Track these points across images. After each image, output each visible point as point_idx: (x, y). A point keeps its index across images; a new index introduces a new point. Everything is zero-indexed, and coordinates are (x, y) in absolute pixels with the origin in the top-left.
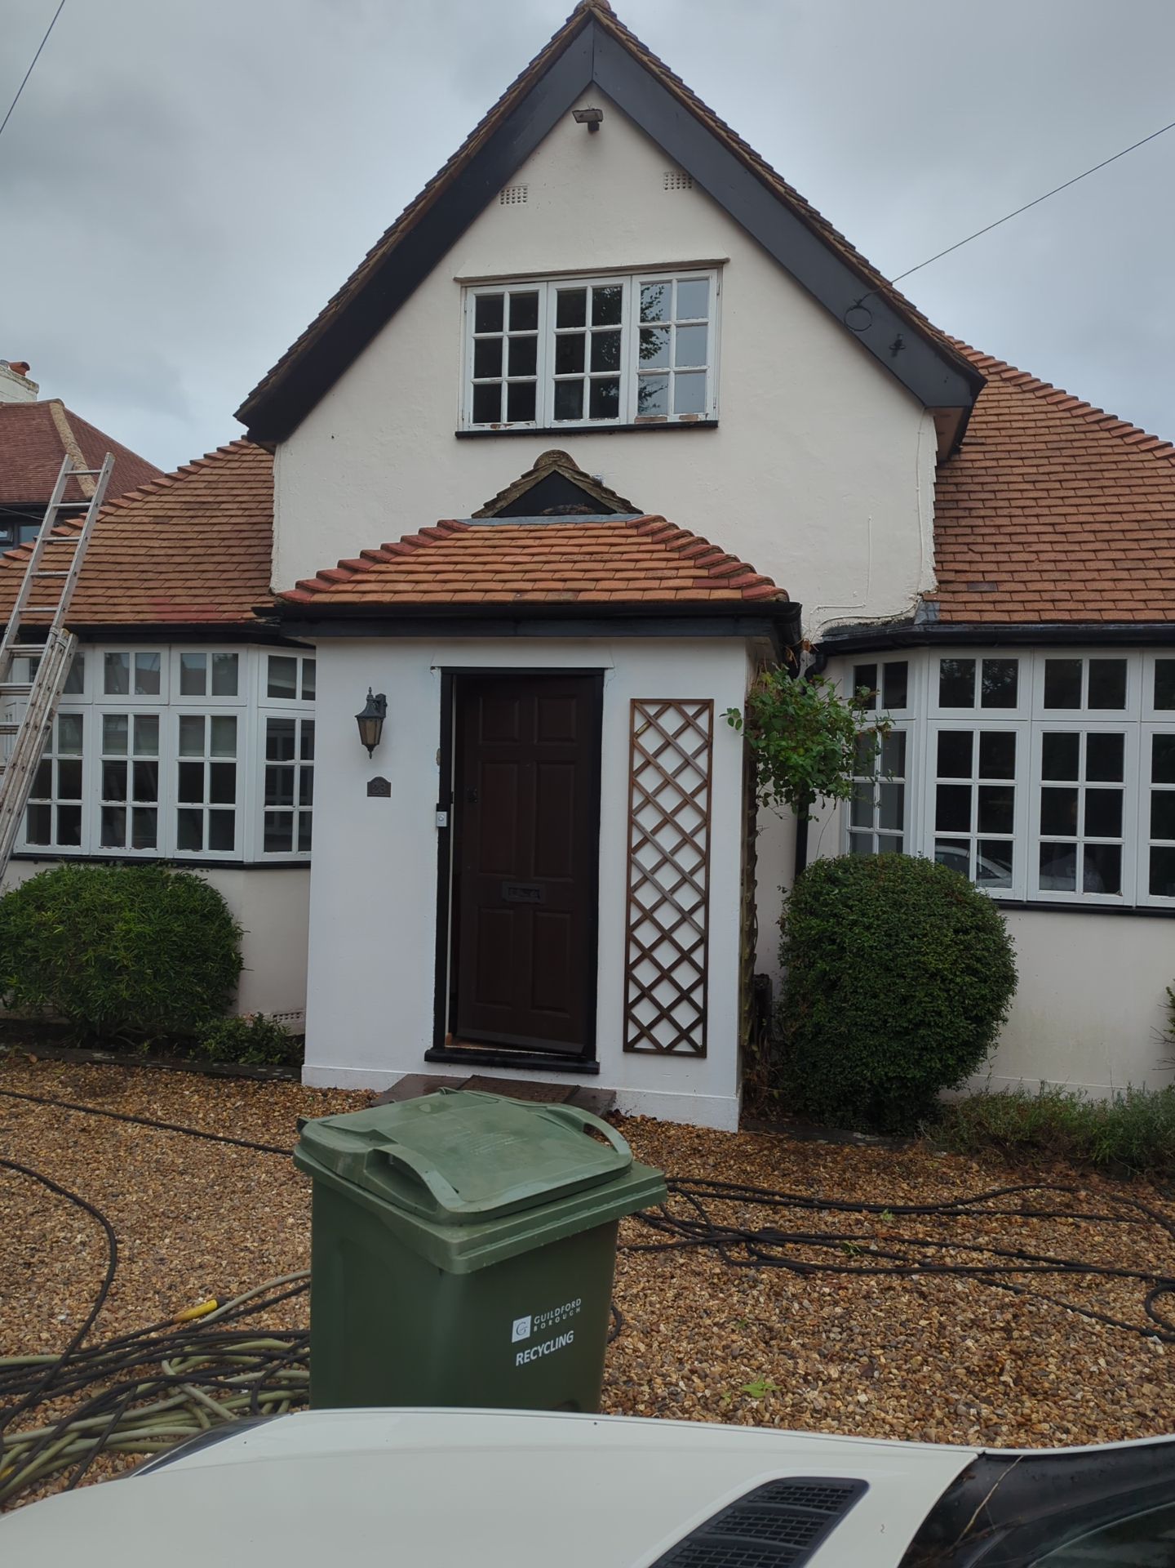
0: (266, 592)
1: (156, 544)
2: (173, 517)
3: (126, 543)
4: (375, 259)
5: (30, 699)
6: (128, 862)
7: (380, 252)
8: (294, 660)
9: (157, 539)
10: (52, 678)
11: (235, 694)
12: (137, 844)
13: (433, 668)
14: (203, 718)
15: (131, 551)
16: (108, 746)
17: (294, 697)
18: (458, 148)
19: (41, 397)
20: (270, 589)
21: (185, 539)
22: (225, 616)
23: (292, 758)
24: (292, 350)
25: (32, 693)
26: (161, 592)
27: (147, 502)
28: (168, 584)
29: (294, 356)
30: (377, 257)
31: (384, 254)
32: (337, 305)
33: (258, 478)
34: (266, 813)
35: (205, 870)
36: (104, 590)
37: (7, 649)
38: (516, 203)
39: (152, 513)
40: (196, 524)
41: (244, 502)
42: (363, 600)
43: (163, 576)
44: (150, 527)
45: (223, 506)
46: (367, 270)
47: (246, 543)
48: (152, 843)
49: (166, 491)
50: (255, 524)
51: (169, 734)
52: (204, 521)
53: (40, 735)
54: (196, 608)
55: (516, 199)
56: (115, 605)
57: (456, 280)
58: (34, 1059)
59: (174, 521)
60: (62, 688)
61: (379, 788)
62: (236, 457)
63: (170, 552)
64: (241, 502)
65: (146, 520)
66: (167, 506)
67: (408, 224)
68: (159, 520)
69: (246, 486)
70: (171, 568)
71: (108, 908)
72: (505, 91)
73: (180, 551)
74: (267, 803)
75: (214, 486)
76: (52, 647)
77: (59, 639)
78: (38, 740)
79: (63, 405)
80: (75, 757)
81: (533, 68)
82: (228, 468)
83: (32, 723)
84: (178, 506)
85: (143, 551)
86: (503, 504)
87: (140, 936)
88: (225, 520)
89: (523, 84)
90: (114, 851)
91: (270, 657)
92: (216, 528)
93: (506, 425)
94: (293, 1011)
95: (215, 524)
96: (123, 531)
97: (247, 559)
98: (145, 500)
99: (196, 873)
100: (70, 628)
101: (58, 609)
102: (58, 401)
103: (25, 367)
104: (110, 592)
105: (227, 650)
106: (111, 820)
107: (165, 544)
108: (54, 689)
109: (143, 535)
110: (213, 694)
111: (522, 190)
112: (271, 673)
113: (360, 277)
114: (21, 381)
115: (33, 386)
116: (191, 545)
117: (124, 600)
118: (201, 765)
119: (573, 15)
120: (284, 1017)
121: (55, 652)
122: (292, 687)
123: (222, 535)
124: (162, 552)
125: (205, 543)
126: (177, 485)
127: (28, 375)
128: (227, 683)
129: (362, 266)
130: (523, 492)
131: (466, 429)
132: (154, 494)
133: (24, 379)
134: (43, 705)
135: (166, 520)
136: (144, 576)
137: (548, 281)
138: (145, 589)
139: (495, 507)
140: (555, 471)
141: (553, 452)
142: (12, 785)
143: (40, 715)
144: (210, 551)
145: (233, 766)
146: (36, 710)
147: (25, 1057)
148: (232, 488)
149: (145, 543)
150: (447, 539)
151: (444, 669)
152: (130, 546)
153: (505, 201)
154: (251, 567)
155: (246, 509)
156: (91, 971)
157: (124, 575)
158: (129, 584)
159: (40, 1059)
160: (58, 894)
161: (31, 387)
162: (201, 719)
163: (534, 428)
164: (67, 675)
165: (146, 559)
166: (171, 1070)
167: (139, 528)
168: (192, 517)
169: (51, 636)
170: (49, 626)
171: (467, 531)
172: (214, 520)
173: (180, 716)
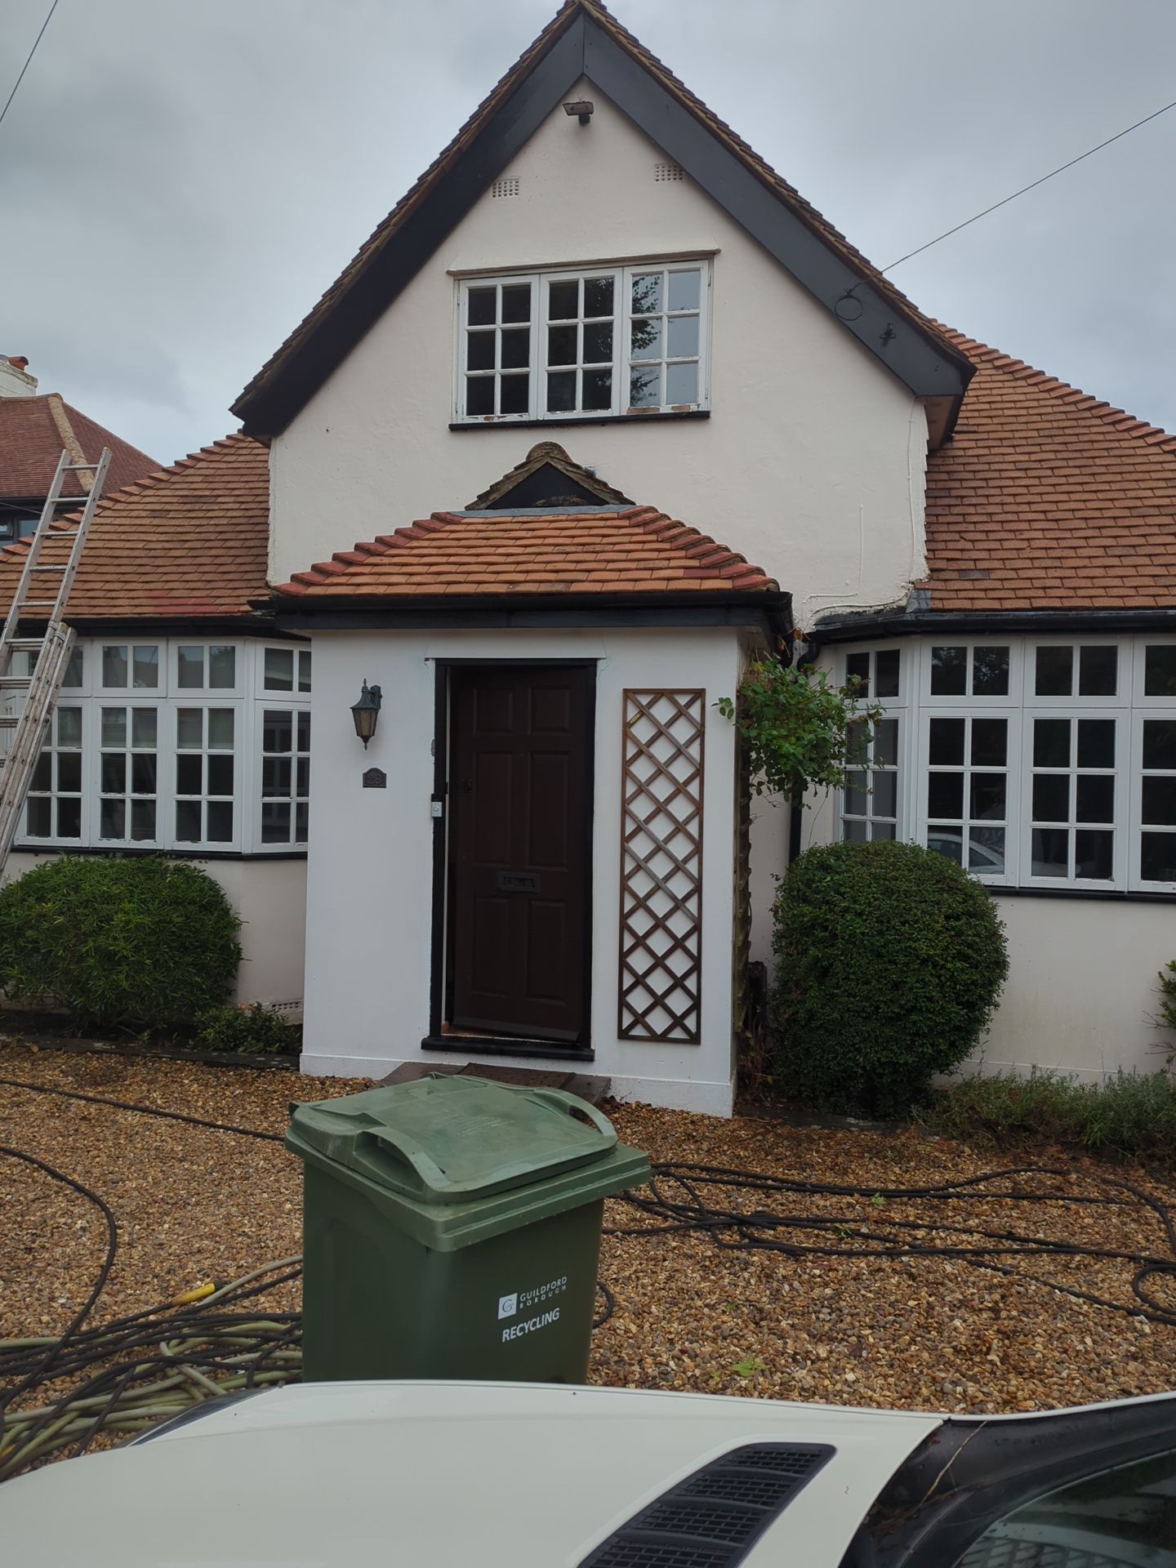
0: (263, 585)
1: (154, 537)
2: (171, 511)
3: (123, 537)
4: (368, 253)
5: (29, 693)
6: (128, 853)
7: (373, 246)
8: (291, 653)
9: (154, 532)
10: (51, 671)
11: (232, 686)
13: (427, 659)
15: (128, 545)
16: (106, 739)
17: (290, 689)
18: (450, 142)
19: (40, 392)
20: (267, 583)
21: (182, 533)
22: (222, 609)
23: (289, 749)
24: (287, 344)
25: (31, 686)
26: (159, 585)
27: (145, 496)
28: (165, 578)
29: (288, 351)
30: (370, 251)
31: (377, 247)
32: (331, 299)
34: (264, 804)
35: (203, 861)
36: (102, 584)
38: (508, 196)
39: (149, 507)
40: (193, 518)
41: (241, 496)
42: (357, 592)
43: (160, 570)
44: (147, 521)
45: (220, 500)
46: (361, 263)
47: (242, 536)
48: (151, 835)
49: (162, 485)
51: (167, 726)
52: (201, 514)
53: (39, 728)
54: (193, 601)
55: (508, 192)
56: (113, 598)
57: (449, 273)
58: (35, 1049)
59: (171, 515)
60: (61, 681)
61: (374, 779)
62: (233, 451)
63: (168, 545)
64: (238, 496)
65: (144, 514)
66: (164, 500)
67: (401, 218)
68: (157, 514)
69: (242, 479)
70: (168, 561)
71: (109, 899)
72: (496, 85)
73: (178, 545)
74: (265, 795)
75: (211, 479)
76: (51, 641)
77: (58, 633)
78: (38, 733)
79: (62, 399)
80: (74, 749)
81: (523, 62)
82: (225, 462)
83: (31, 716)
84: (175, 500)
85: (140, 545)
86: (496, 496)
87: (138, 926)
88: (221, 514)
90: (114, 843)
91: (266, 649)
92: (212, 522)
93: (499, 417)
94: (291, 1001)
95: (212, 518)
96: (121, 525)
97: (243, 552)
98: (143, 494)
99: (195, 864)
100: (68, 621)
101: (57, 603)
102: (56, 395)
103: (23, 361)
104: (108, 586)
105: (224, 643)
106: (111, 812)
107: (163, 537)
108: (53, 682)
109: (141, 529)
110: (211, 687)
111: (514, 183)
112: (268, 665)
114: (19, 376)
115: (32, 381)
116: (188, 538)
117: (122, 594)
118: (200, 757)
119: (563, 8)
120: (282, 1007)
121: (54, 646)
122: (289, 679)
123: (219, 529)
124: (160, 546)
125: (202, 536)
126: (174, 479)
127: (27, 369)
128: (224, 677)
130: (516, 483)
131: (460, 422)
132: (151, 488)
133: (23, 374)
134: (43, 698)
135: (164, 514)
136: (142, 570)
137: (540, 274)
138: (143, 582)
139: (487, 500)
140: (548, 463)
141: (546, 444)
142: (12, 777)
143: (40, 708)
144: (207, 544)
145: (230, 758)
146: (36, 704)
147: (26, 1047)
148: (229, 482)
149: (143, 536)
150: (440, 531)
151: (438, 661)
152: (128, 541)
153: (497, 193)
154: (248, 560)
155: (242, 503)
156: (91, 961)
157: (122, 569)
158: (127, 578)
159: (41, 1049)
160: (59, 885)
161: (30, 381)
162: (199, 711)
163: (527, 420)
164: (65, 668)
165: (143, 553)
166: (171, 1059)
167: (138, 521)
168: (189, 511)
169: (49, 630)
170: (48, 620)
171: (461, 523)
172: (210, 514)
173: (178, 709)
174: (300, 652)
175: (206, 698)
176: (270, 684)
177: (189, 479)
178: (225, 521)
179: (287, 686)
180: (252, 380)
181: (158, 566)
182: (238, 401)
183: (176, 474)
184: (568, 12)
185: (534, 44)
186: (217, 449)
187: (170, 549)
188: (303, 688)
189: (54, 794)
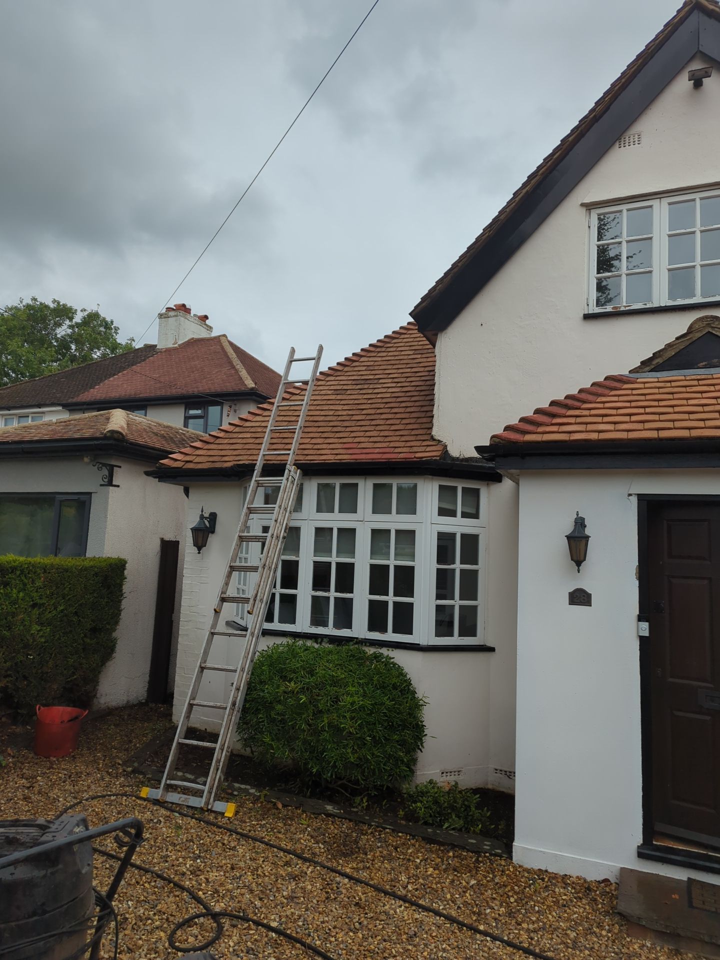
0: (429, 438)
1: (340, 407)
2: (347, 390)
3: (318, 408)
4: (520, 196)
5: (274, 517)
6: (333, 639)
7: (524, 191)
8: (455, 488)
9: (339, 404)
10: (287, 501)
11: (415, 513)
12: (337, 626)
13: (630, 495)
14: (389, 531)
15: (323, 413)
16: (317, 550)
17: (455, 516)
18: (587, 112)
19: (214, 334)
20: (432, 436)
21: (358, 404)
22: (402, 456)
23: (454, 563)
24: (454, 265)
25: (275, 512)
26: (350, 440)
27: (328, 381)
28: (353, 435)
29: (455, 270)
30: (522, 195)
31: (527, 191)
32: (490, 231)
33: (402, 362)
34: (437, 606)
35: (390, 649)
36: (309, 440)
37: (256, 481)
38: (632, 146)
39: (332, 388)
40: (365, 394)
41: (396, 378)
42: (572, 438)
43: (348, 429)
44: (333, 397)
45: (381, 381)
46: (514, 204)
47: (403, 405)
48: (349, 626)
49: (339, 373)
50: (406, 392)
51: (363, 542)
52: (370, 391)
53: (280, 543)
54: (377, 451)
55: (632, 143)
56: (318, 449)
57: (583, 205)
58: (280, 806)
59: (349, 392)
60: (293, 508)
61: (580, 598)
62: (383, 349)
63: (350, 412)
64: (393, 378)
65: (329, 392)
66: (342, 383)
67: (547, 169)
68: (338, 392)
69: (394, 367)
70: (353, 423)
71: (335, 682)
72: (626, 68)
73: (357, 412)
74: (439, 597)
75: (372, 368)
76: (287, 479)
77: (292, 473)
78: (279, 547)
79: (227, 338)
80: (293, 558)
81: (648, 49)
82: (380, 357)
83: (275, 534)
84: (350, 382)
85: (331, 413)
86: (659, 361)
87: (362, 708)
88: (384, 390)
89: (640, 61)
90: (320, 630)
91: (440, 485)
92: (379, 396)
93: (625, 307)
94: (455, 770)
95: (378, 393)
96: (315, 400)
97: (407, 415)
98: (327, 379)
99: (384, 651)
100: (298, 465)
101: (291, 452)
102: (224, 336)
103: (206, 317)
104: (314, 441)
105: (407, 482)
106: (319, 607)
107: (346, 407)
108: (288, 509)
109: (329, 402)
110: (397, 514)
111: (636, 136)
112: (440, 499)
113: (508, 210)
114: (204, 326)
115: (210, 328)
116: (364, 407)
117: (324, 446)
118: (388, 566)
119: (682, 8)
120: (449, 774)
121: (288, 482)
122: (454, 509)
123: (384, 400)
124: (345, 413)
125: (373, 406)
126: (346, 369)
127: (208, 322)
128: (409, 505)
129: (509, 203)
130: (678, 350)
131: (591, 312)
132: (332, 375)
133: (206, 325)
134: (282, 521)
135: (343, 392)
136: (335, 429)
137: (660, 198)
138: (337, 438)
139: (651, 364)
140: (709, 332)
141: (707, 317)
142: (263, 580)
143: (280, 529)
144: (378, 411)
145: (412, 569)
146: (278, 525)
147: (272, 802)
148: (385, 369)
149: (332, 407)
150: (621, 389)
151: (639, 495)
152: (322, 410)
153: (622, 145)
154: (413, 421)
155: (398, 382)
156: (326, 735)
157: (321, 429)
158: (325, 435)
159: (284, 806)
160: (297, 668)
161: (209, 329)
162: (388, 531)
163: (651, 306)
164: (295, 499)
165: (334, 418)
166: (393, 830)
167: (325, 397)
168: (361, 389)
169: (287, 471)
170: (286, 464)
171: (637, 383)
172: (376, 391)
173: (372, 530)
174: (463, 488)
175: (394, 521)
176: (442, 512)
177: (356, 369)
178: (389, 395)
179: (453, 514)
180: (427, 292)
181: (347, 427)
182: (416, 307)
183: (347, 366)
184: (687, 9)
185: (657, 36)
186: (372, 349)
187: (353, 415)
188: (465, 515)
189: (277, 590)
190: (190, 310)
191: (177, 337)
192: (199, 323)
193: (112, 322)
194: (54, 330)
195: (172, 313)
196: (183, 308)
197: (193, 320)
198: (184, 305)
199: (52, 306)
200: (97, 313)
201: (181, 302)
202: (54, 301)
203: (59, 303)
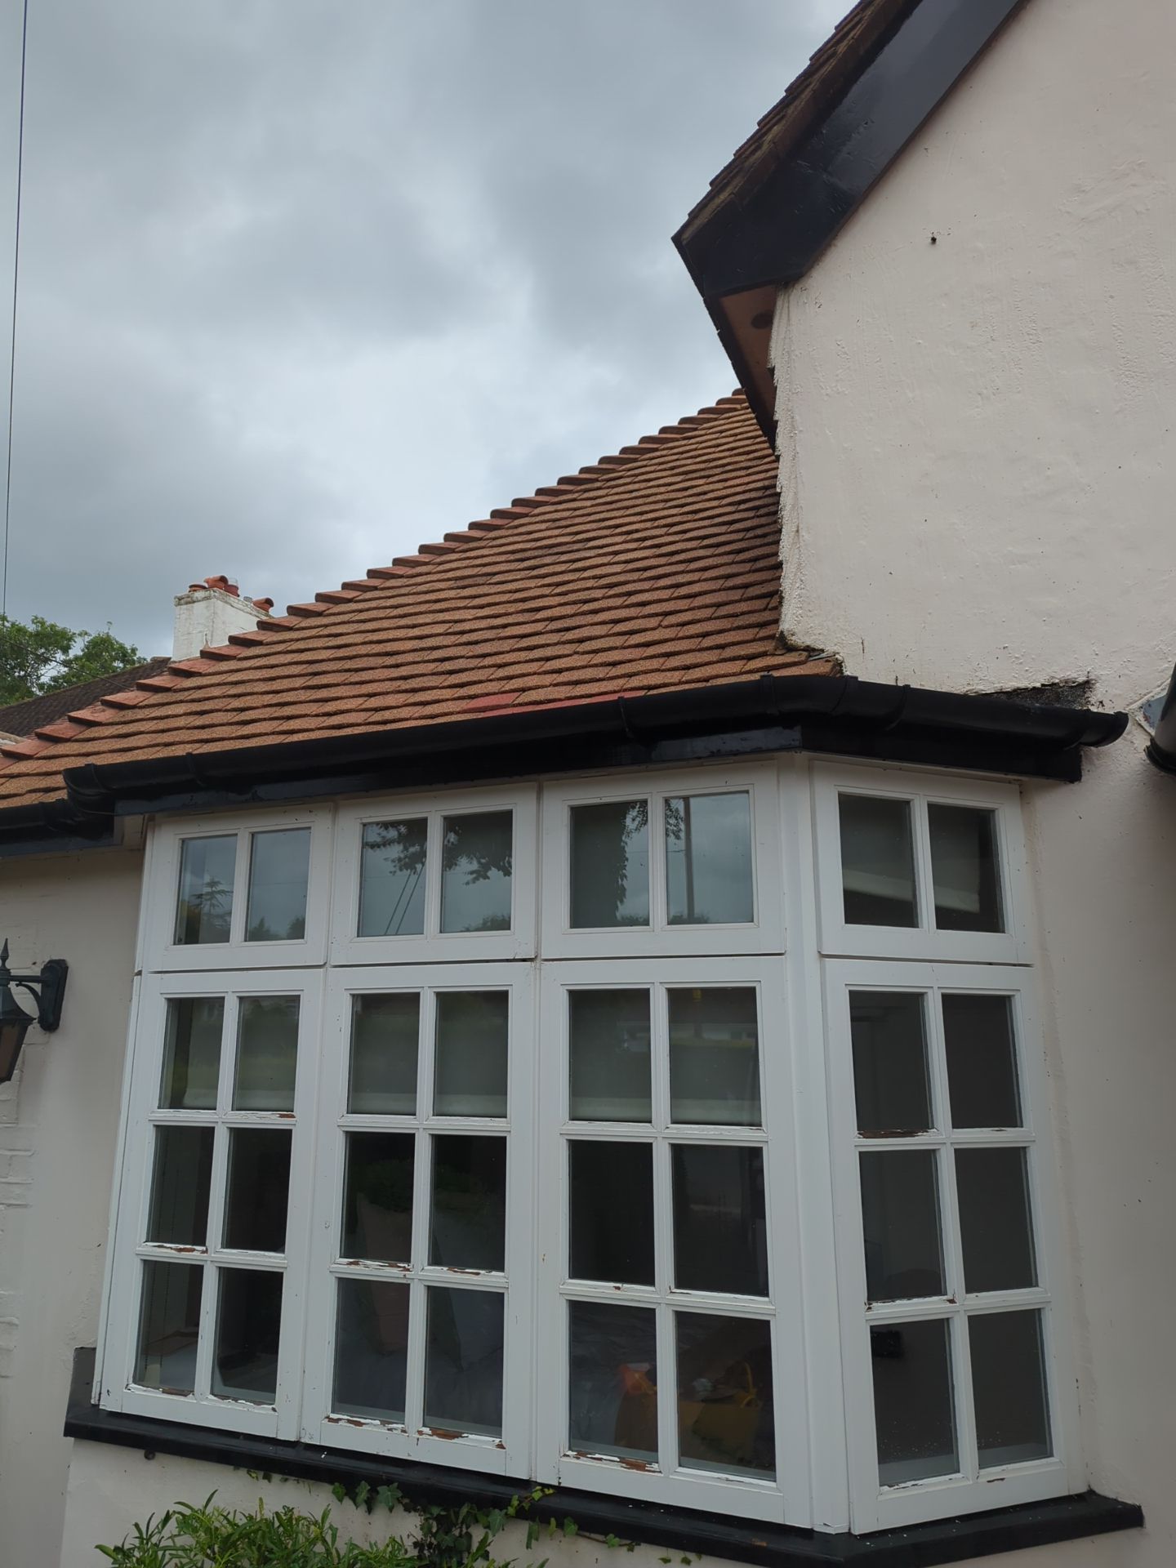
8: (904, 808)
9: (466, 608)
11: (747, 916)
12: (440, 1420)
14: (643, 996)
16: (362, 1086)
23: (926, 1123)
33: (651, 500)
34: (875, 1330)
39: (451, 575)
43: (488, 662)
47: (666, 581)
48: (489, 1421)
62: (598, 485)
63: (498, 622)
64: (630, 532)
66: (479, 561)
68: (466, 582)
69: (631, 511)
70: (506, 645)
73: (522, 618)
75: (565, 522)
80: (274, 1120)
84: (501, 558)
85: (441, 629)
90: (371, 1437)
91: (841, 795)
98: (439, 560)
106: (365, 1328)
109: (437, 607)
110: (670, 922)
112: (850, 856)
116: (541, 605)
122: (907, 893)
123: (604, 581)
124: (482, 624)
136: (448, 666)
165: (448, 640)
168: (530, 568)
173: (572, 993)
174: (932, 808)
177: (523, 529)
178: (617, 569)
179: (901, 913)
181: (485, 656)
182: (693, 217)
183: (497, 528)
187: (507, 626)
188: (947, 919)
189: (212, 1255)
190: (237, 588)
191: (209, 638)
192: (255, 613)
193: (134, 651)
194: (37, 669)
195: (200, 594)
196: (222, 585)
197: (241, 606)
198: (223, 579)
199: (31, 628)
200: (108, 636)
201: (218, 575)
202: (36, 621)
203: (43, 623)
